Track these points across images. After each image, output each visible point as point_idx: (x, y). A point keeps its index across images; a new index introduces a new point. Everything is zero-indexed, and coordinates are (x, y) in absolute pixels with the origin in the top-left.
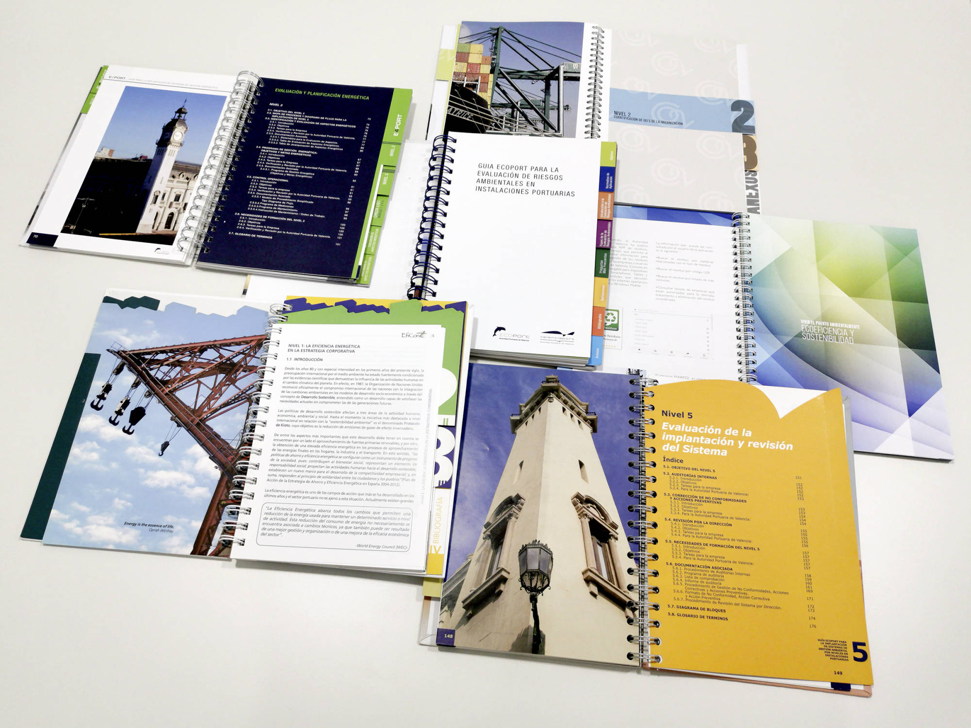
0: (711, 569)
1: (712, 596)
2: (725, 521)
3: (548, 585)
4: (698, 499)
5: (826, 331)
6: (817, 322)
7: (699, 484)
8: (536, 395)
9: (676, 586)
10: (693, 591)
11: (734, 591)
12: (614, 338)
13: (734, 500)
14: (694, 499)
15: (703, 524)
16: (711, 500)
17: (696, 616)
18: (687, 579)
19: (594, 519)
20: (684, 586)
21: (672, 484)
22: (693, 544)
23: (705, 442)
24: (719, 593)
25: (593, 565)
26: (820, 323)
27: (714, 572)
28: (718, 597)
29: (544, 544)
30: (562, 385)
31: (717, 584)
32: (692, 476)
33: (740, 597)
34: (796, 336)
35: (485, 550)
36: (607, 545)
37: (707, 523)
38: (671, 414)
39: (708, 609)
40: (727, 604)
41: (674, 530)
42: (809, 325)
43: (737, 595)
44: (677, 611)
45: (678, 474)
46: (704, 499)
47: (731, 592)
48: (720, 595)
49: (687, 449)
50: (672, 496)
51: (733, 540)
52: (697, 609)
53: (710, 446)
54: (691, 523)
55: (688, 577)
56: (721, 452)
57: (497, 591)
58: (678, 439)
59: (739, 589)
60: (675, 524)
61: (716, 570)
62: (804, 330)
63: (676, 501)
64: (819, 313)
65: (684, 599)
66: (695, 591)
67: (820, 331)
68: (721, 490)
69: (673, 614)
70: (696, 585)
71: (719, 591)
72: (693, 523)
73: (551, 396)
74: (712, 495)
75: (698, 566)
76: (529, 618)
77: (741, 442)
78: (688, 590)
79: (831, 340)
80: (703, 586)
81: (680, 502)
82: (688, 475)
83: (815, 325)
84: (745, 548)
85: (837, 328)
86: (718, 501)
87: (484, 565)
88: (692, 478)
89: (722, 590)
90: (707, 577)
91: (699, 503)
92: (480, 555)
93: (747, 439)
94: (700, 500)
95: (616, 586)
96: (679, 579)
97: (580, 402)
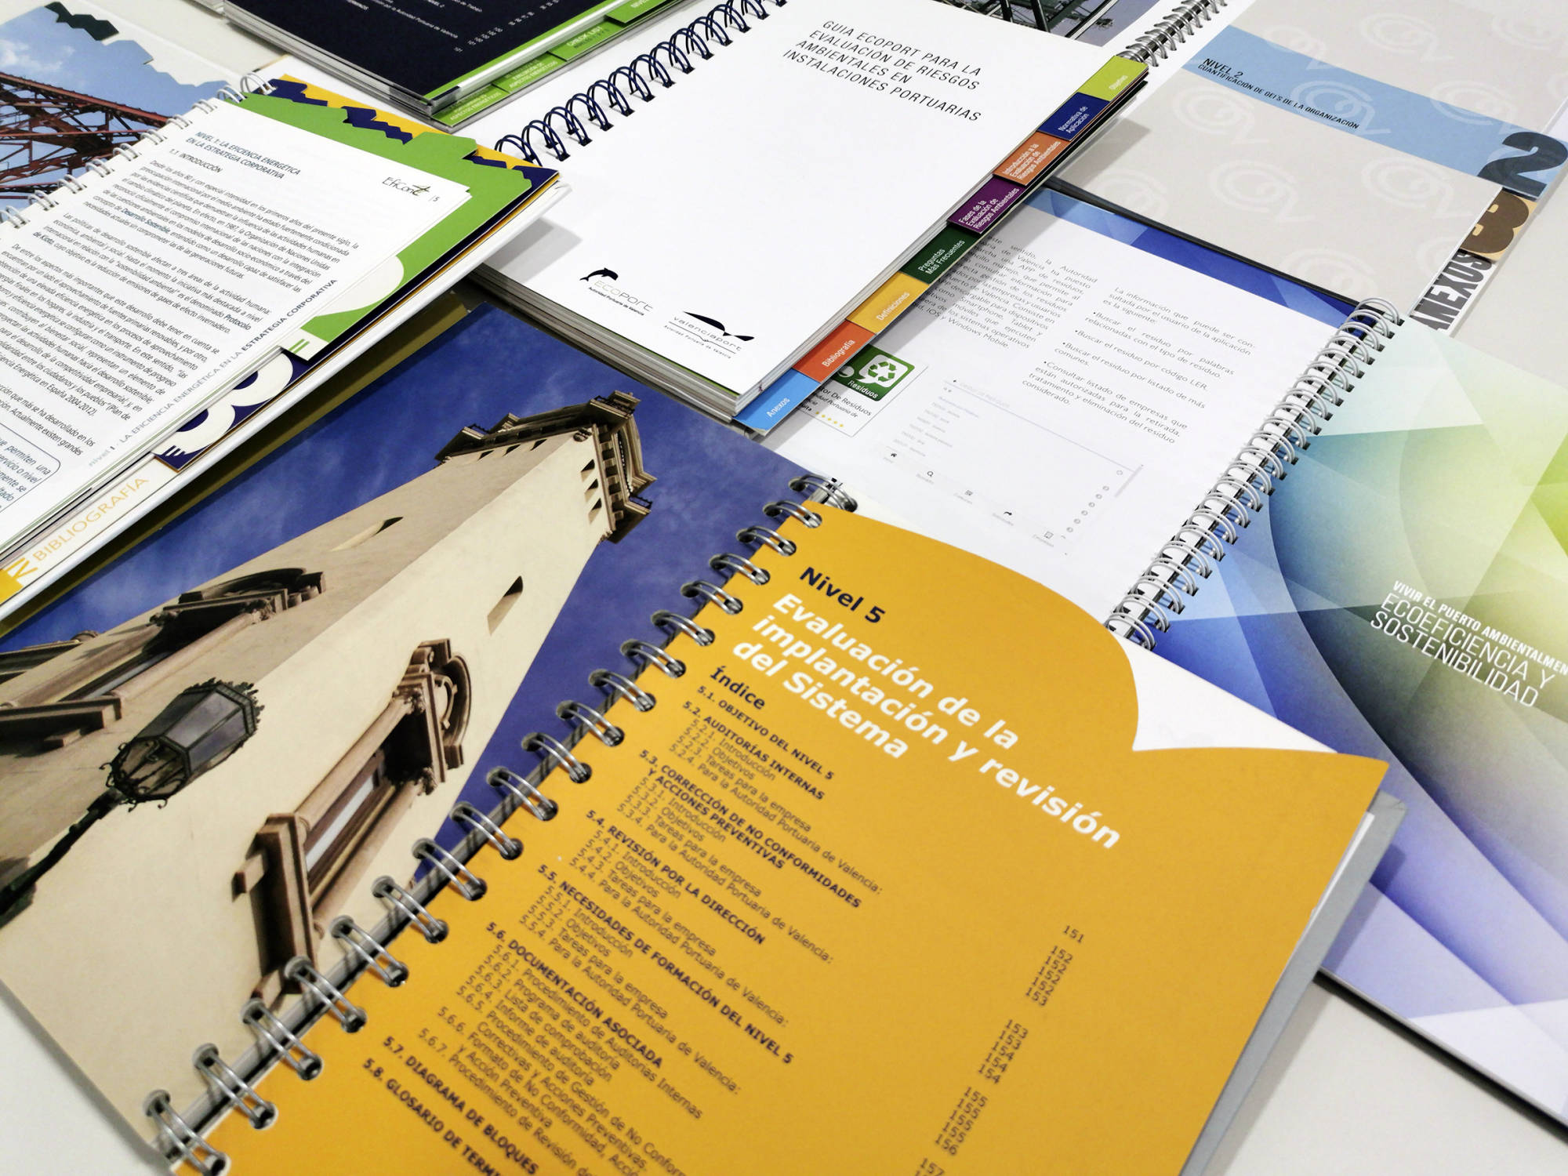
0: (597, 1022)
1: (535, 1101)
2: (753, 919)
3: (165, 797)
4: (726, 818)
5: (1459, 636)
6: (1444, 607)
7: (759, 782)
8: (557, 415)
9: (461, 1000)
10: (493, 1046)
11: (612, 1130)
12: (853, 410)
13: (826, 882)
14: (712, 812)
15: (681, 888)
16: (761, 842)
17: (436, 1125)
18: (509, 1005)
19: (424, 714)
20: (481, 1017)
21: (686, 741)
22: (608, 921)
23: (865, 696)
24: (563, 1106)
25: (312, 816)
26: (1453, 614)
27: (600, 1034)
28: (549, 1115)
29: (259, 705)
30: (633, 422)
31: (580, 1074)
32: (758, 754)
33: (614, 1159)
34: (1355, 610)
35: (128, 642)
36: (391, 790)
37: (696, 892)
38: (826, 587)
39: (489, 1131)
40: (558, 1152)
41: (589, 853)
42: (1413, 604)
43: (611, 1150)
44: (395, 1069)
45: (721, 728)
46: (743, 829)
47: (600, 1128)
48: (562, 1114)
49: (797, 684)
50: (658, 770)
51: (732, 984)
52: (461, 1106)
53: (870, 713)
54: (649, 866)
55: (515, 1001)
56: (890, 741)
57: (51, 738)
58: (795, 648)
59: (632, 1135)
60: (606, 841)
61: (609, 1034)
62: (1391, 607)
63: (660, 787)
64: (1466, 591)
65: (449, 1053)
66: (497, 1051)
67: (1439, 634)
68: (809, 835)
69: (378, 1073)
70: (517, 1039)
71: (567, 1100)
72: (657, 872)
73: (590, 430)
74: (771, 830)
75: (570, 991)
76: (46, 841)
77: (967, 749)
78: (481, 1037)
79: (1461, 666)
80: (534, 1054)
81: (668, 796)
82: (747, 745)
83: (1435, 612)
84: (750, 1029)
85: (1502, 647)
86: (778, 856)
87: (91, 669)
88: (753, 758)
89: (577, 1100)
90: (570, 1036)
91: (718, 828)
92: (107, 647)
93: (989, 749)
94: (729, 824)
95: (310, 900)
96: (486, 989)
97: (641, 467)
